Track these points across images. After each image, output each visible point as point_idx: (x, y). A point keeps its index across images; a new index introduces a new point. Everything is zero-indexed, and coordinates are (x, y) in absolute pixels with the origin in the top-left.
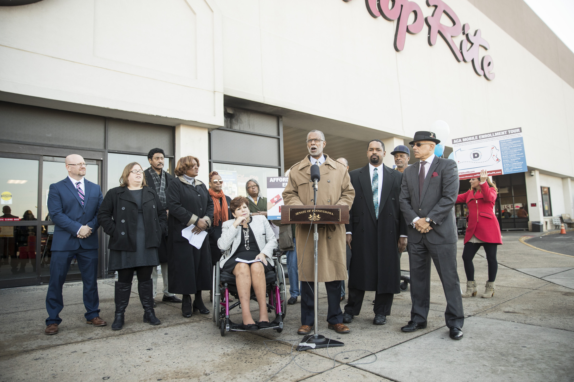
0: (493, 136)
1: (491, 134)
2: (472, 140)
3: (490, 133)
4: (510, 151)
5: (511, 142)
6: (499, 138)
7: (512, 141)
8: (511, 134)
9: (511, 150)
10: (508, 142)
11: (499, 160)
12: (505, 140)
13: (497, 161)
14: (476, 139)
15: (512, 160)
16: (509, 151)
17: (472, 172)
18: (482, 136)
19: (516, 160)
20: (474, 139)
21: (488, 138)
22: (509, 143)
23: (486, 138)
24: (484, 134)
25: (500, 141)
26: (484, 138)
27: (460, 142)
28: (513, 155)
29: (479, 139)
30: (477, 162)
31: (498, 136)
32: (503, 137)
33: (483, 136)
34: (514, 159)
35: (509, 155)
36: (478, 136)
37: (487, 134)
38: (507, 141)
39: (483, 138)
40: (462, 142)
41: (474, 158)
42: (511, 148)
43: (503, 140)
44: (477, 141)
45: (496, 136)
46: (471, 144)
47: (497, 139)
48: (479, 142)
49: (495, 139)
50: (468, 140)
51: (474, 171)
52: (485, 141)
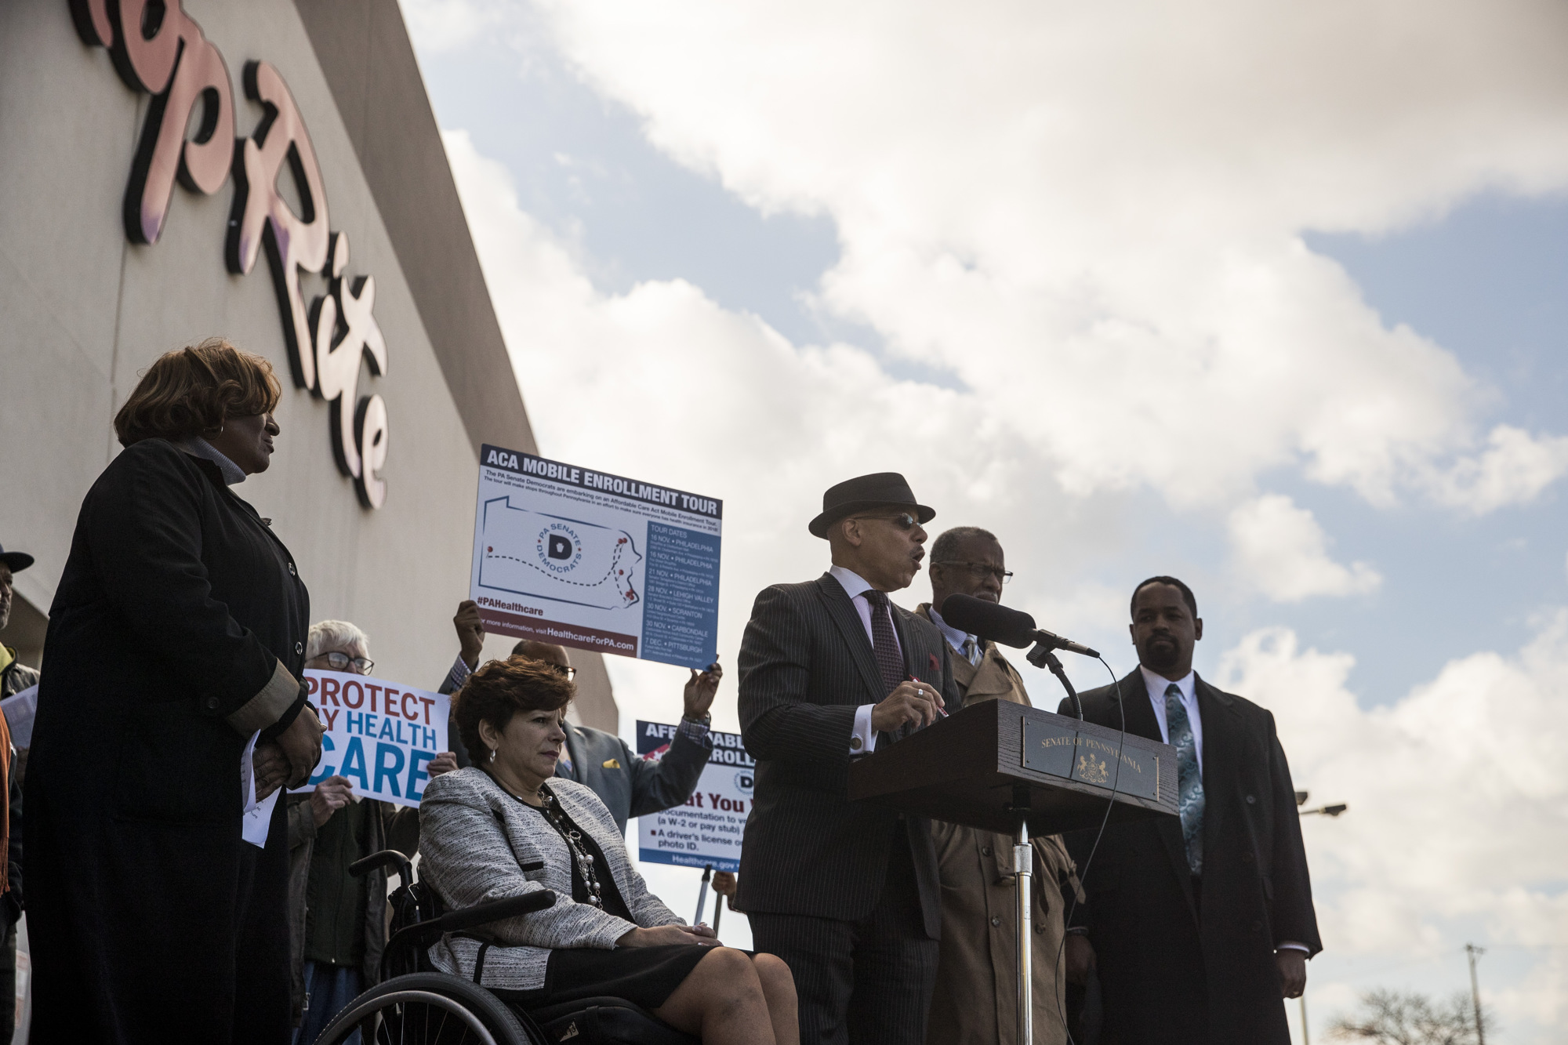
0: (633, 493)
1: (626, 483)
2: (556, 480)
4: (676, 575)
5: (684, 543)
6: (650, 512)
7: (687, 540)
8: (688, 510)
9: (680, 573)
10: (674, 537)
11: (636, 599)
12: (669, 527)
13: (629, 601)
14: (573, 480)
15: (675, 611)
16: (674, 572)
17: (532, 611)
18: (596, 476)
19: (688, 619)
20: (566, 478)
21: (613, 493)
22: (678, 542)
23: (607, 492)
24: (604, 475)
25: (650, 523)
26: (600, 487)
27: (512, 469)
28: (684, 595)
29: (581, 485)
30: (560, 576)
31: (646, 501)
32: (663, 512)
34: (681, 611)
35: (670, 589)
36: (582, 471)
37: (613, 477)
38: (674, 533)
39: (597, 489)
40: (520, 471)
42: (680, 565)
43: (662, 526)
44: (575, 492)
45: (642, 500)
46: (552, 493)
47: (642, 511)
48: (582, 497)
49: (637, 509)
50: (544, 473)
51: (541, 612)
52: (603, 502)
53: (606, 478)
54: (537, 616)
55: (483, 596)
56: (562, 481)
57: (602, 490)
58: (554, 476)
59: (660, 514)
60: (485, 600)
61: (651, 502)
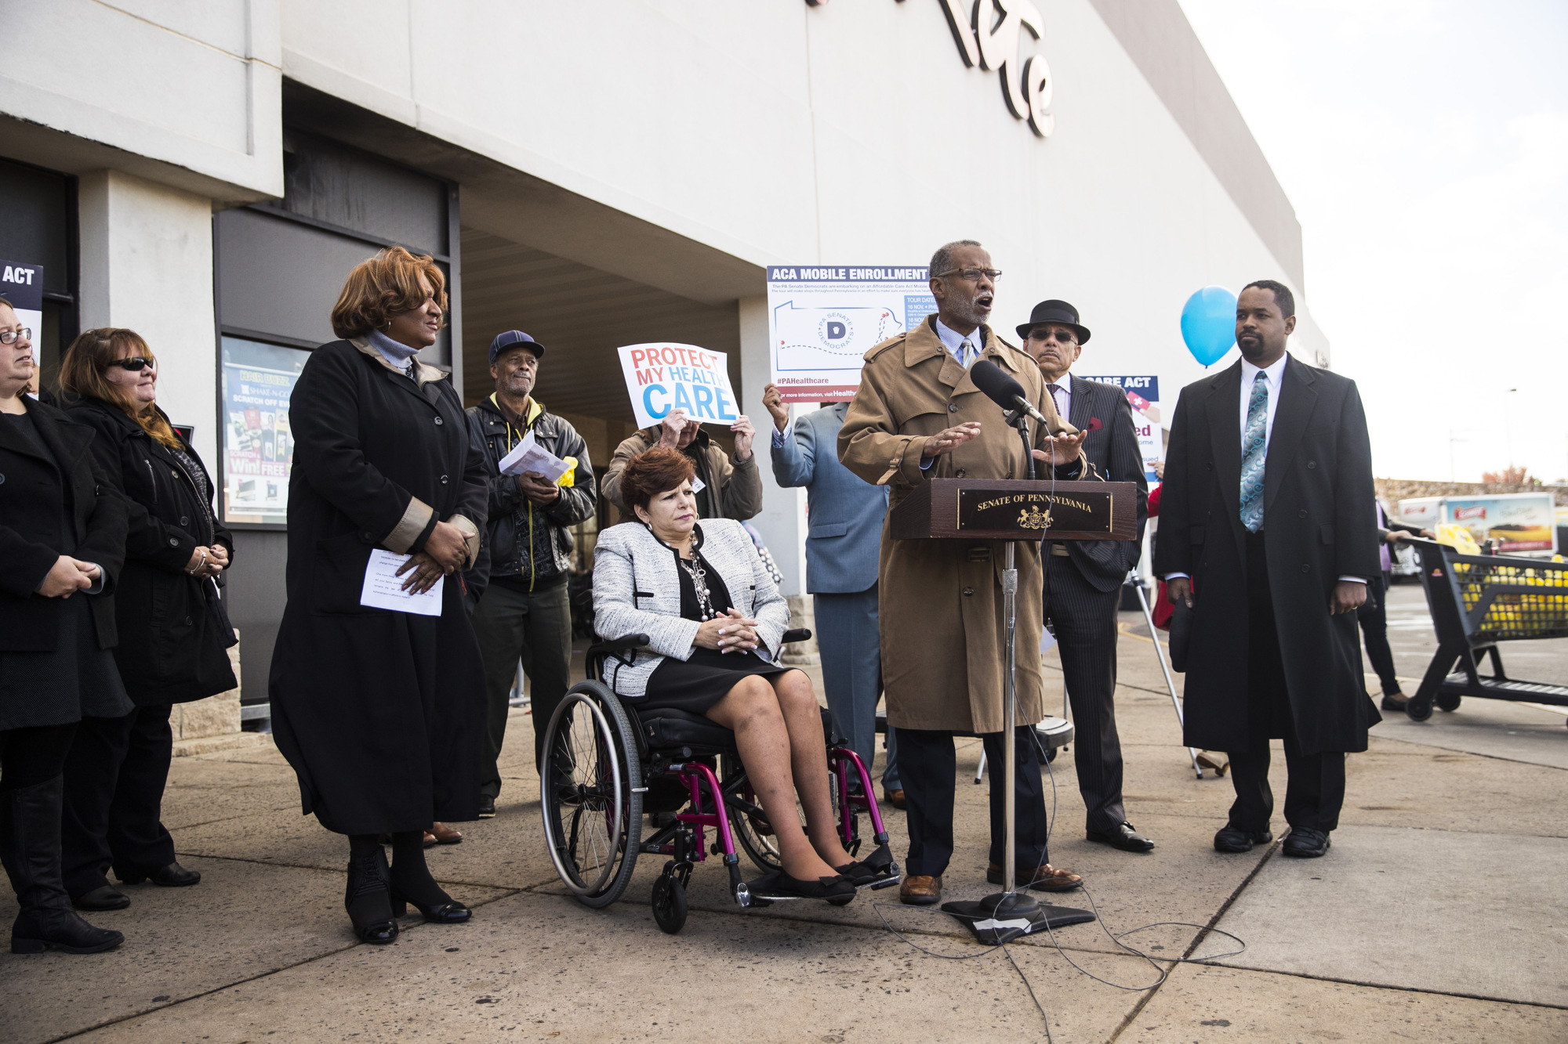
0: (890, 277)
1: (883, 270)
2: (827, 280)
3: (880, 268)
6: (905, 289)
10: (927, 304)
12: (921, 297)
14: (841, 277)
17: (820, 381)
18: (859, 270)
20: (835, 278)
21: (874, 280)
23: (869, 280)
24: (865, 268)
25: (906, 297)
26: (863, 278)
27: (793, 280)
29: (848, 279)
30: (838, 351)
31: (902, 280)
32: (916, 286)
33: (861, 274)
36: (847, 269)
37: (873, 268)
39: (861, 280)
40: (799, 279)
41: (829, 338)
43: (916, 297)
44: (844, 286)
45: (898, 280)
46: (825, 291)
47: (899, 289)
48: (849, 289)
49: (894, 289)
50: (817, 278)
51: (826, 381)
52: (866, 289)
53: (867, 270)
54: (824, 384)
55: (781, 378)
56: (832, 280)
57: (865, 280)
58: (826, 278)
59: (914, 289)
60: (784, 380)
61: (905, 280)
